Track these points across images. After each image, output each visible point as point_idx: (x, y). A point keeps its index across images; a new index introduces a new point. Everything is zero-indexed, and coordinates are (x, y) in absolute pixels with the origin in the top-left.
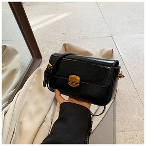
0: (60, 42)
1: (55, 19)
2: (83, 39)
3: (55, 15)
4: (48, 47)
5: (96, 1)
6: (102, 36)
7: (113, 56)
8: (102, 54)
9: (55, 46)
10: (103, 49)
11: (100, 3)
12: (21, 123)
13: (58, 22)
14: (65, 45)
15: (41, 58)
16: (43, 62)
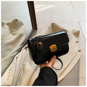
0: (48, 22)
1: (46, 8)
2: (62, 22)
3: (46, 5)
4: (41, 24)
5: (70, 1)
6: (73, 21)
7: (79, 34)
8: (73, 33)
9: (45, 24)
10: (74, 29)
11: (73, 2)
12: (24, 65)
13: (48, 10)
14: (53, 24)
15: (37, 29)
16: (37, 32)
